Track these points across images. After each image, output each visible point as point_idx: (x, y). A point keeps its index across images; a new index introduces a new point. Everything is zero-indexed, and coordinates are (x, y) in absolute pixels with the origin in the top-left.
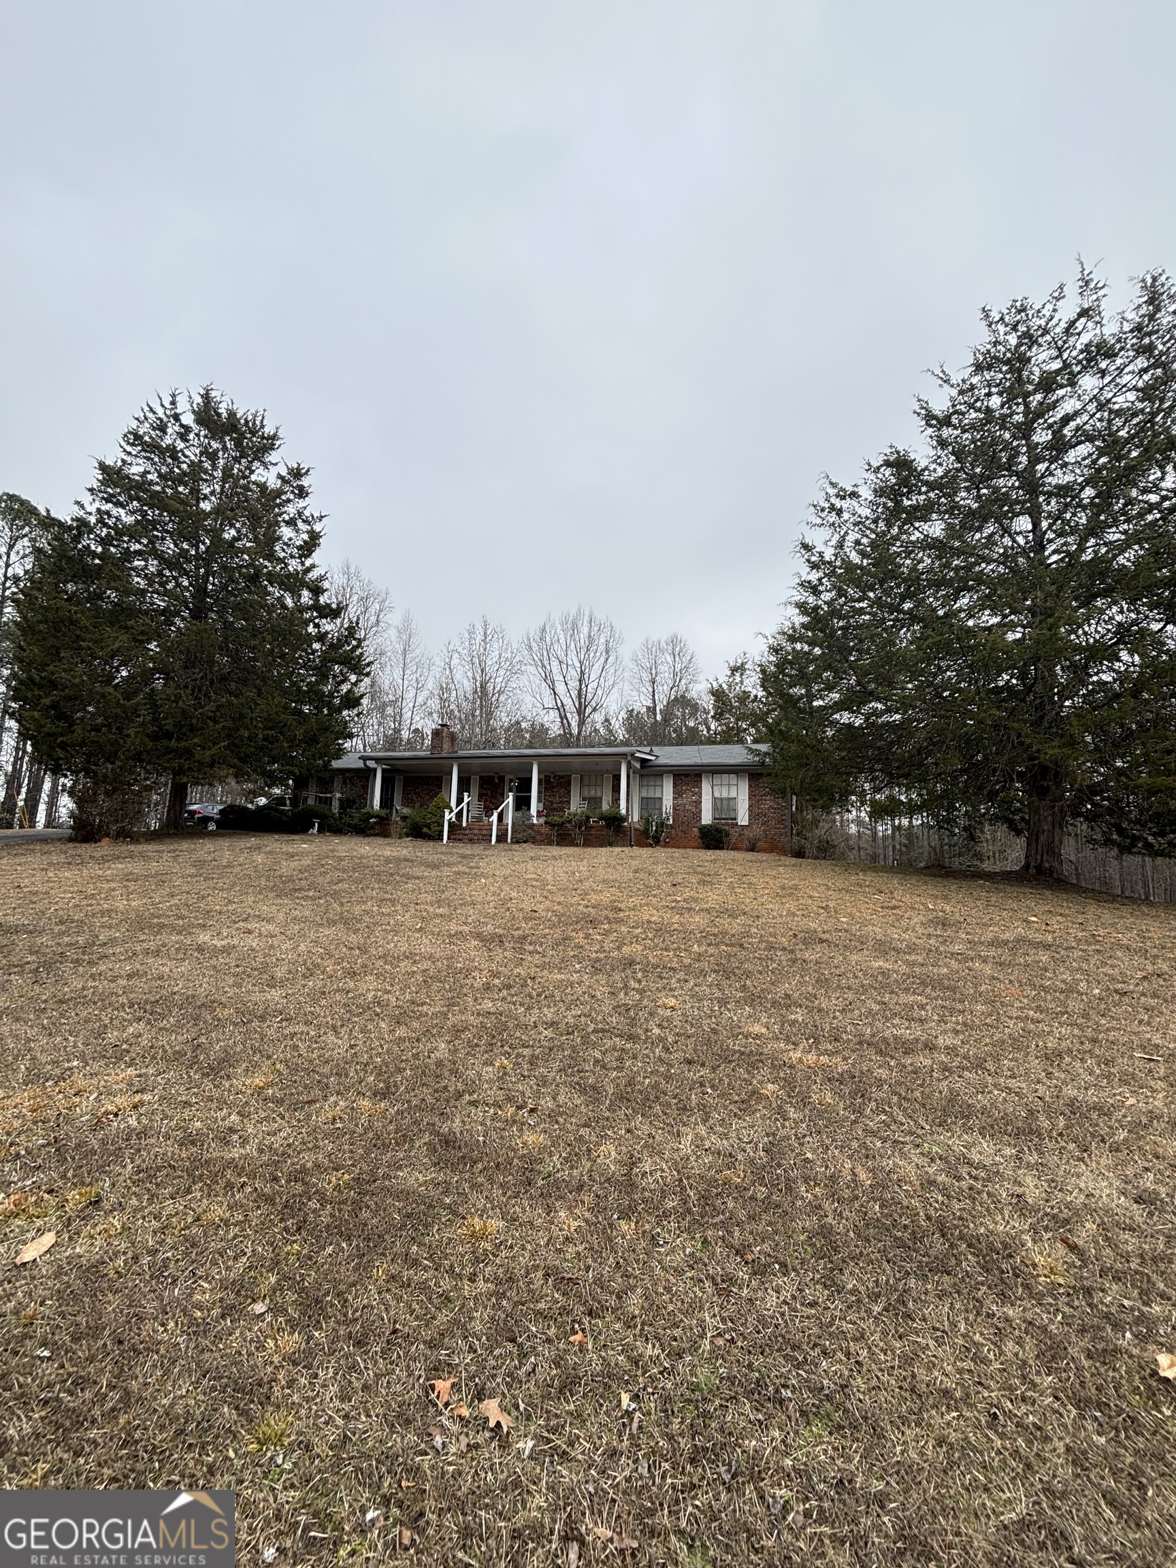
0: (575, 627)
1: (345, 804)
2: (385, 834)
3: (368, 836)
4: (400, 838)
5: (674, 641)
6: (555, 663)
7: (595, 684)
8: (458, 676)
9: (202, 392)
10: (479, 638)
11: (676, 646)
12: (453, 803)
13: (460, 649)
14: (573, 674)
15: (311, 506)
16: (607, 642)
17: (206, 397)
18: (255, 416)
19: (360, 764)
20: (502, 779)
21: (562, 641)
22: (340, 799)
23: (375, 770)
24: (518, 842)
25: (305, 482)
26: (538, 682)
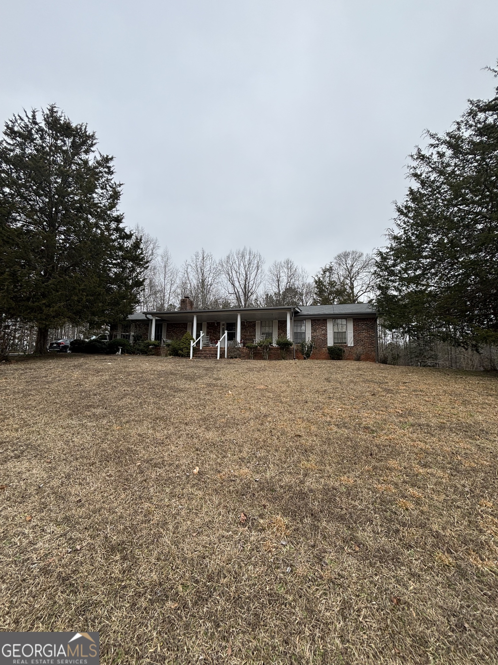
0: (243, 256)
1: (137, 338)
2: (158, 354)
3: (148, 355)
4: (166, 356)
5: (288, 262)
6: (234, 273)
7: (252, 282)
8: (191, 277)
9: (49, 108)
10: (201, 258)
11: (289, 264)
12: (194, 336)
13: (192, 264)
14: (242, 278)
15: (115, 179)
16: (258, 262)
17: (52, 110)
18: (82, 126)
19: (143, 317)
20: (219, 324)
21: (237, 263)
22: (133, 336)
23: (152, 320)
24: (232, 358)
25: (110, 164)
26: (226, 282)
